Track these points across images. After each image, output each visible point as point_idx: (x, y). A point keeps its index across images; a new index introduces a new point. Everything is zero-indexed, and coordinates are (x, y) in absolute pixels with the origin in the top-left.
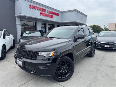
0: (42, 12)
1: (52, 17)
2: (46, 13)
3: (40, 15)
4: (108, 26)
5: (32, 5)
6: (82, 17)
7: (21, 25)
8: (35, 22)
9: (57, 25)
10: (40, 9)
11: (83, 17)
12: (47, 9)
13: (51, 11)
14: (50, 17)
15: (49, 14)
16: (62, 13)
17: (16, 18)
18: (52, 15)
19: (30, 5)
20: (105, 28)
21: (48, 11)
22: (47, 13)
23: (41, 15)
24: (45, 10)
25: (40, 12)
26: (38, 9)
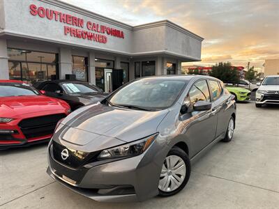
0: (70, 26)
1: (104, 41)
2: (85, 29)
3: (65, 34)
6: (188, 42)
7: (9, 61)
8: (57, 52)
11: (191, 42)
12: (86, 19)
14: (96, 40)
15: (94, 32)
16: (133, 30)
18: (102, 34)
21: (89, 23)
22: (87, 30)
23: (69, 34)
24: (82, 20)
25: (63, 25)
26: (58, 17)
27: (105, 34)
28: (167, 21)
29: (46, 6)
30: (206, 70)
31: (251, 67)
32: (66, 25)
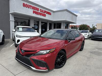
0: (35, 11)
1: (45, 16)
4: (96, 25)
5: (25, 4)
7: (15, 22)
8: (29, 19)
9: (49, 23)
10: (33, 8)
11: (73, 17)
13: (44, 10)
14: (42, 15)
15: (42, 13)
17: (10, 15)
19: (24, 4)
20: (93, 27)
21: (41, 10)
22: (40, 12)
23: (34, 13)
24: (39, 9)
25: (33, 10)
26: (31, 7)
27: (46, 14)
28: (67, 10)
29: (28, 4)
30: (78, 27)
31: (94, 26)
32: (34, 10)
